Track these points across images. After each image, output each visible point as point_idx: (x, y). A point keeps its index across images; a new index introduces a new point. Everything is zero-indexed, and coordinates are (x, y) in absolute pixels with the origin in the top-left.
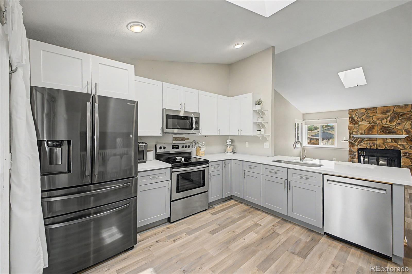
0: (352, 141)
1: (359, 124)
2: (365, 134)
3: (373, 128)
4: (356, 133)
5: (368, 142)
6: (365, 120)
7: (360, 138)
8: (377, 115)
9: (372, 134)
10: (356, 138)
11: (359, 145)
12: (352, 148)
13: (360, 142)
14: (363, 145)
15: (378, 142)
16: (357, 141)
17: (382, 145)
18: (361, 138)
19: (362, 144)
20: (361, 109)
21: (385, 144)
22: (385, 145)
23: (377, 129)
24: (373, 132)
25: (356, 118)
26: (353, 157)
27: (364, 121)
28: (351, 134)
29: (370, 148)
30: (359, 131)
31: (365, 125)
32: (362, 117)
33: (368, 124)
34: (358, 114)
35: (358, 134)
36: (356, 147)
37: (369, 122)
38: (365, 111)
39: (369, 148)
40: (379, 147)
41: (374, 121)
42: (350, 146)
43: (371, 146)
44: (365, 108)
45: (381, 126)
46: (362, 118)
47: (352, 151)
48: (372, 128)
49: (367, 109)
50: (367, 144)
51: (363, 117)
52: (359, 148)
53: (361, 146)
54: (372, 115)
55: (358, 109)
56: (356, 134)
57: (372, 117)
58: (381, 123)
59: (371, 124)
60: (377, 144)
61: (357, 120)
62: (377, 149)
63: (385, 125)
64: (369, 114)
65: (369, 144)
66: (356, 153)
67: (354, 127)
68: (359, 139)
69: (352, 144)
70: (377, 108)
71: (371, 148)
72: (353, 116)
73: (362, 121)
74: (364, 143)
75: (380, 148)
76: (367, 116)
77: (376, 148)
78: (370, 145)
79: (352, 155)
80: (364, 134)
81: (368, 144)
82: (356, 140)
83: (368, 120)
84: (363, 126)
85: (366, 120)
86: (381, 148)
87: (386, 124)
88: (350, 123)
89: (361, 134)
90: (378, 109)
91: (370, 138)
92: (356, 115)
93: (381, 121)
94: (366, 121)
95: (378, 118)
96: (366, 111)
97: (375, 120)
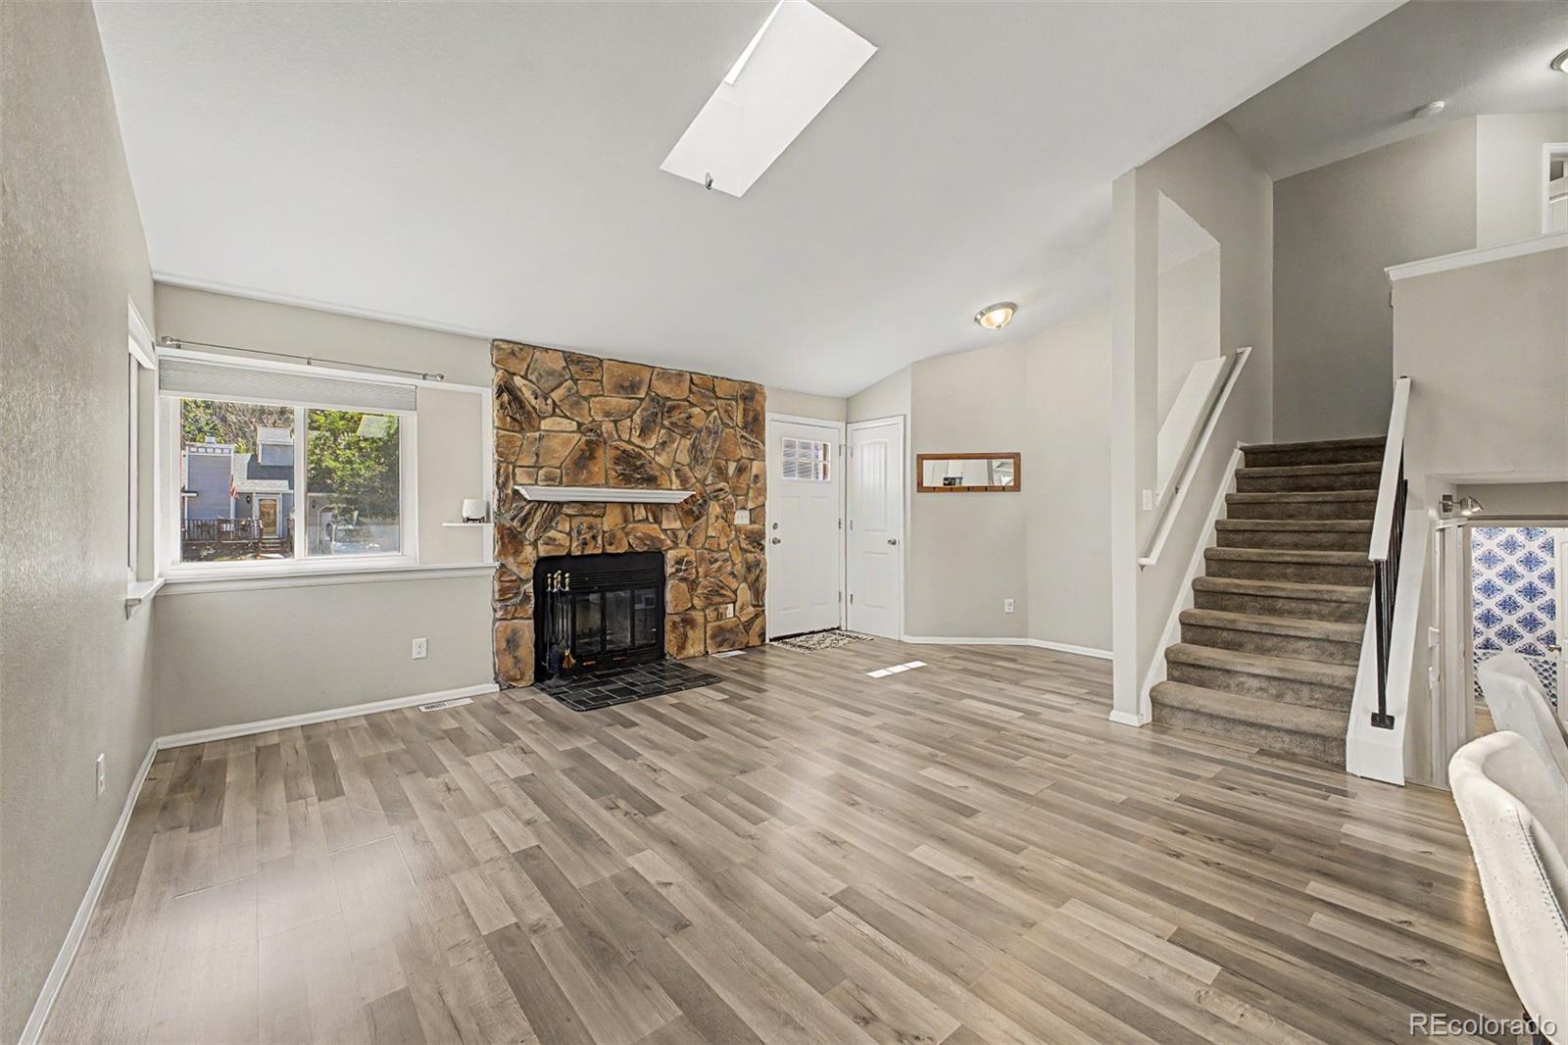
0: (512, 519)
1: (539, 430)
2: (564, 479)
3: (592, 457)
4: (529, 475)
5: (576, 522)
6: (562, 412)
7: (541, 503)
8: (602, 395)
9: (588, 486)
10: (530, 502)
11: (540, 542)
12: (510, 562)
13: (547, 524)
14: (557, 543)
15: (610, 522)
16: (531, 523)
17: (620, 534)
18: (549, 503)
19: (552, 533)
20: (547, 350)
21: (627, 530)
22: (627, 534)
23: (604, 460)
24: (590, 473)
25: (527, 394)
26: (516, 610)
27: (560, 416)
28: (505, 484)
29: (583, 549)
30: (542, 467)
31: (560, 433)
32: (552, 395)
33: (573, 432)
34: (536, 373)
35: (536, 484)
36: (529, 553)
37: (578, 422)
38: (564, 368)
39: (579, 553)
40: (611, 544)
41: (594, 420)
42: (503, 552)
43: (585, 543)
44: (563, 352)
45: (617, 448)
46: (554, 401)
47: (514, 578)
48: (588, 454)
49: (571, 358)
50: (569, 534)
51: (556, 395)
52: (542, 554)
53: (547, 544)
54: (586, 393)
55: (535, 347)
56: (530, 482)
57: (586, 399)
58: (616, 437)
59: (584, 434)
60: (603, 531)
61: (534, 408)
62: (605, 554)
63: (629, 447)
64: (575, 381)
65: (579, 533)
66: (529, 587)
67: (519, 443)
68: (543, 509)
69: (509, 540)
70: (601, 361)
71: (586, 553)
72: (518, 381)
73: (554, 414)
74: (561, 532)
75: (613, 547)
76: (570, 393)
77: (600, 551)
78: (582, 537)
79: (510, 598)
80: (561, 484)
81: (574, 534)
82: (529, 513)
83: (575, 411)
84: (555, 443)
85: (568, 414)
86: (617, 548)
87: (629, 442)
88: (502, 419)
89: (550, 480)
90: (605, 365)
91: (584, 503)
92: (524, 377)
93: (615, 422)
94: (566, 417)
95: (607, 408)
96: (565, 364)
97: (598, 418)
